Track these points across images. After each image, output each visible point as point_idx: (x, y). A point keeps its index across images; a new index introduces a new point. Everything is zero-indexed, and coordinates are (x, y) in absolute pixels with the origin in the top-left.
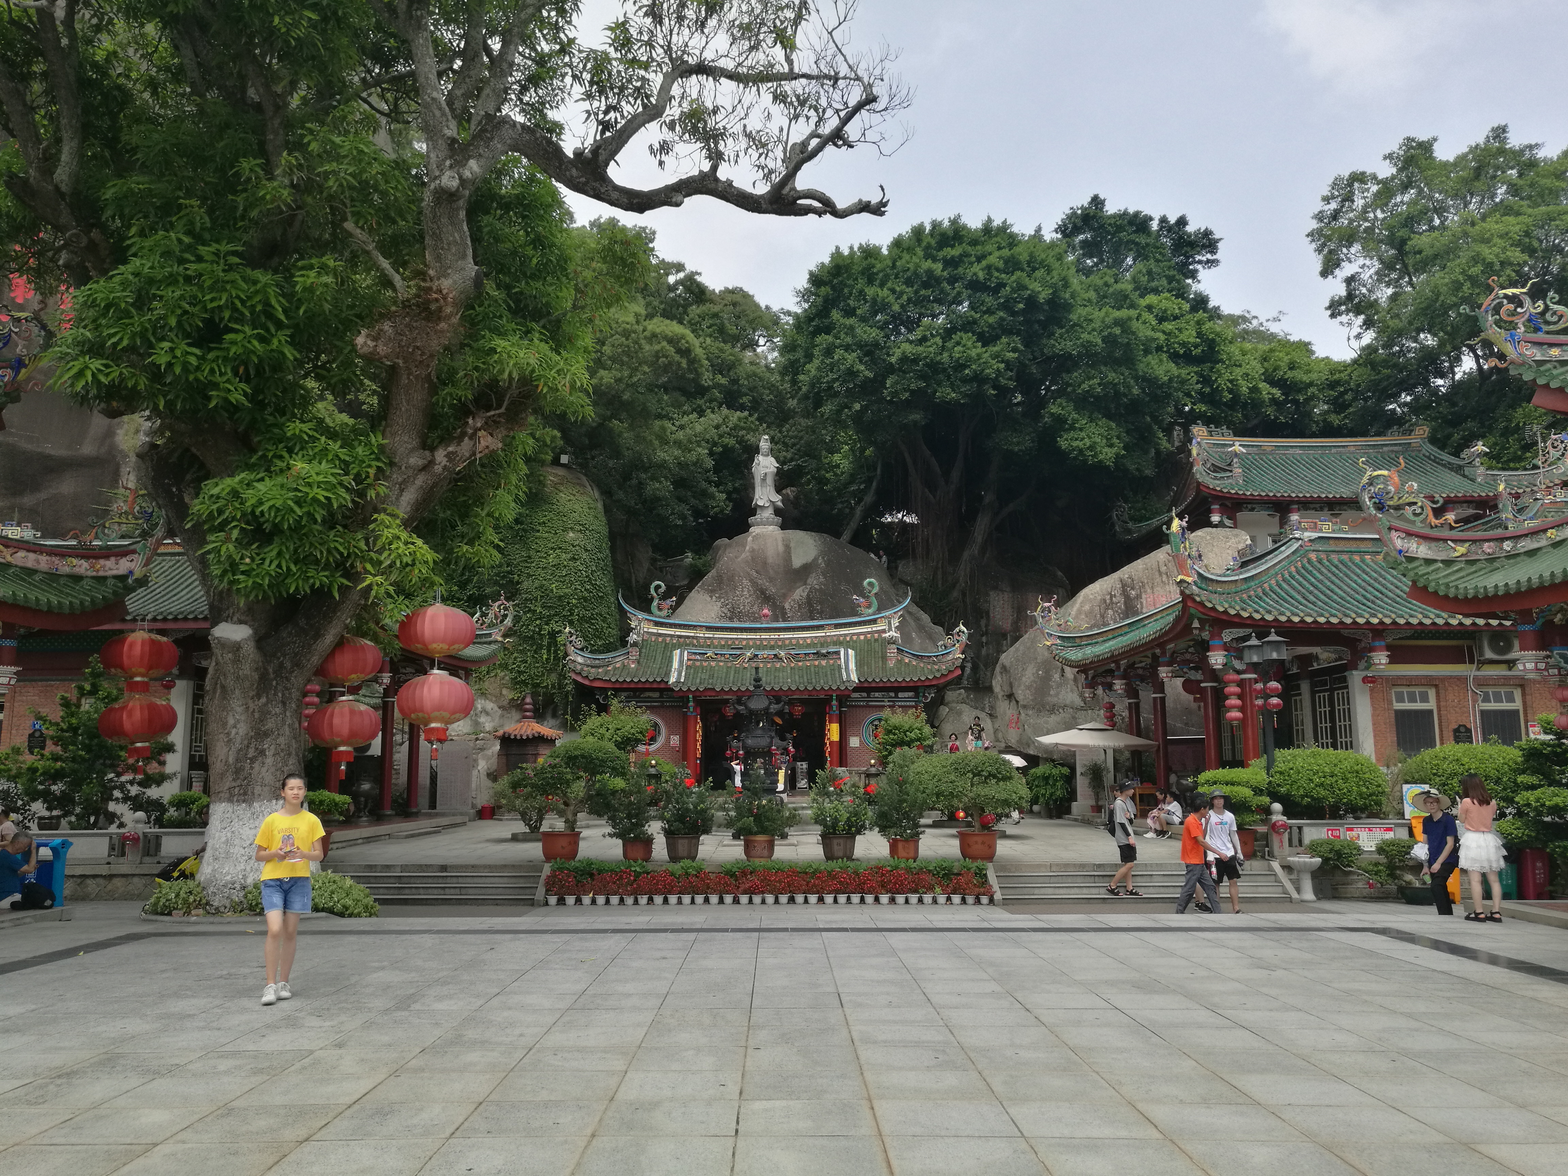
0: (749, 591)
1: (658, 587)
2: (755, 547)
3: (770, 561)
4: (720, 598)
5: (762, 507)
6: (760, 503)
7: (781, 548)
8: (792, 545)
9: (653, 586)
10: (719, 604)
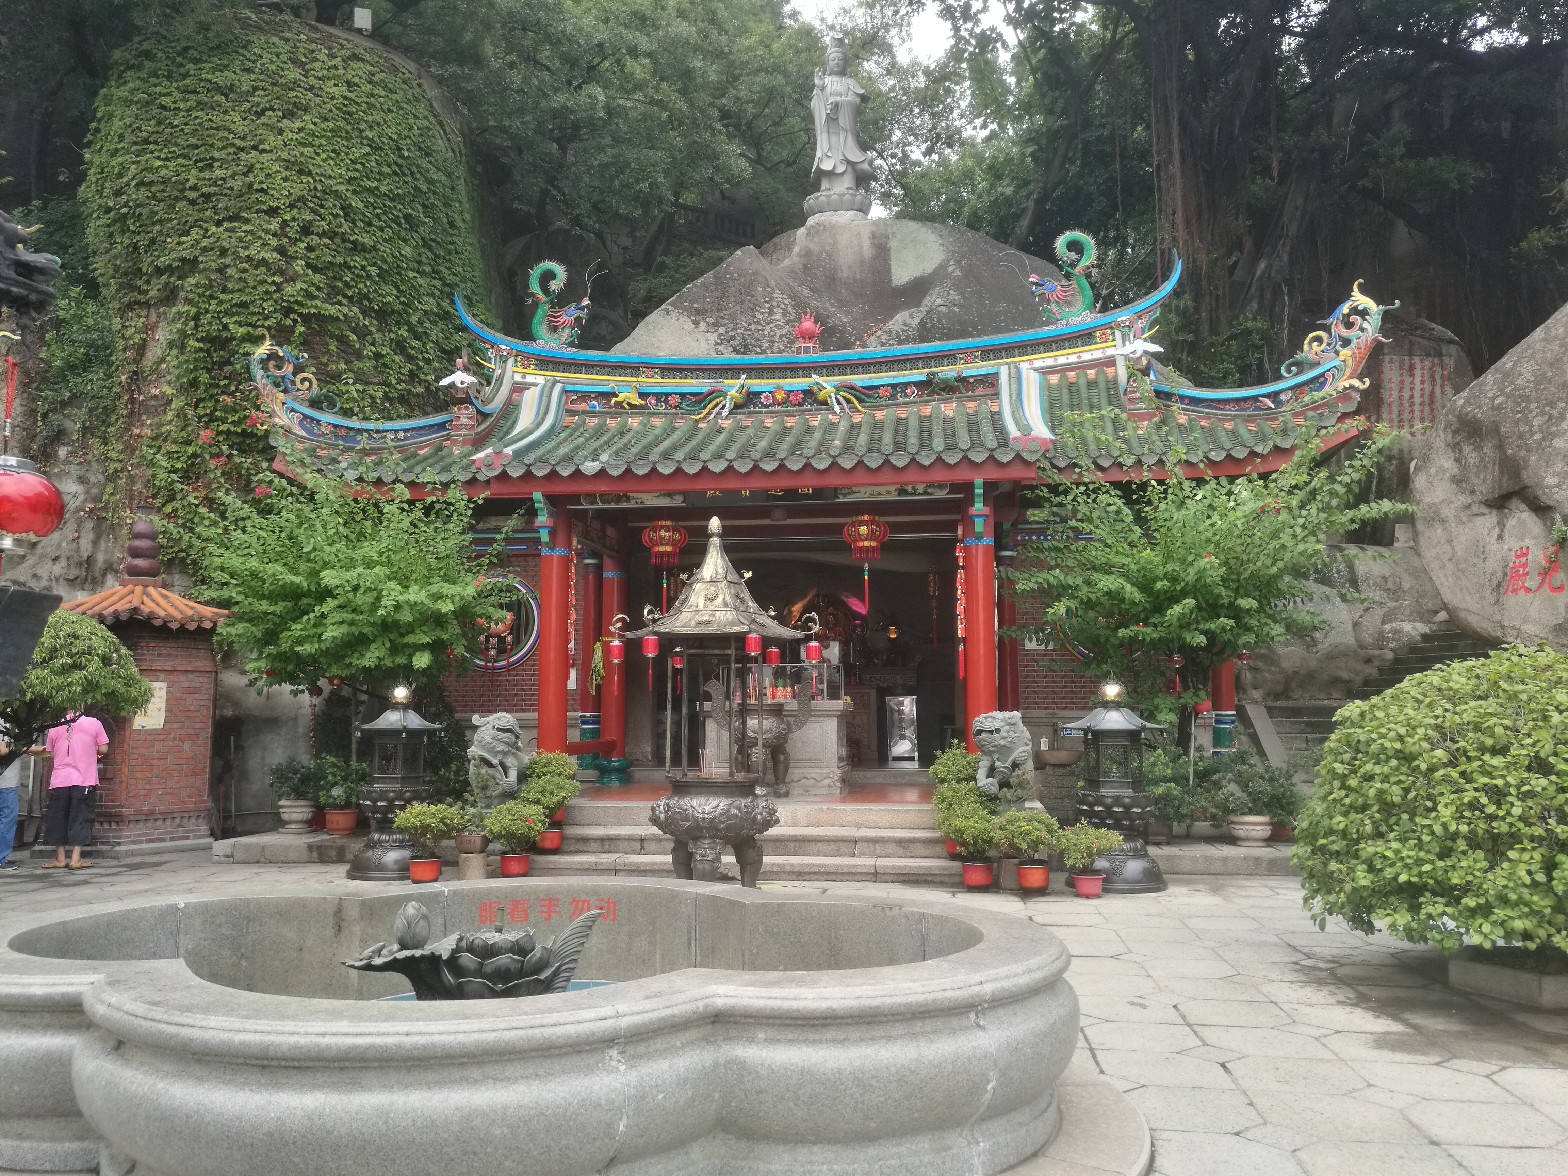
0: (785, 313)
1: (549, 276)
2: (815, 248)
3: (844, 274)
4: (716, 325)
5: (831, 174)
6: (827, 166)
7: (868, 251)
8: (893, 244)
9: (535, 273)
10: (713, 337)
